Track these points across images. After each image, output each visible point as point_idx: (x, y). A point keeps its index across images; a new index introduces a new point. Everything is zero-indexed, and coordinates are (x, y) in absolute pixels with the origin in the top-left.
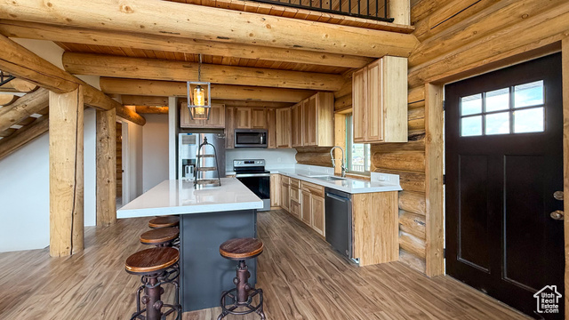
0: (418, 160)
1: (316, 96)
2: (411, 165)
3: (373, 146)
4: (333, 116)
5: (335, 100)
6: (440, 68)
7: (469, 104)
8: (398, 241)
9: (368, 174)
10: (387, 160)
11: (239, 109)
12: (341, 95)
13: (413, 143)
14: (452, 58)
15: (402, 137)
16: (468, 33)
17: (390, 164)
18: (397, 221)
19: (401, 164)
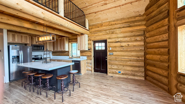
0: (90, 53)
1: (65, 38)
2: (89, 54)
3: (80, 51)
4: (69, 43)
5: (69, 39)
6: (93, 39)
7: (97, 44)
8: (86, 69)
9: (79, 57)
10: (84, 54)
11: (33, 37)
12: (71, 38)
13: (89, 50)
14: (95, 37)
15: (87, 49)
16: (97, 34)
17: (84, 55)
18: (86, 65)
19: (87, 54)
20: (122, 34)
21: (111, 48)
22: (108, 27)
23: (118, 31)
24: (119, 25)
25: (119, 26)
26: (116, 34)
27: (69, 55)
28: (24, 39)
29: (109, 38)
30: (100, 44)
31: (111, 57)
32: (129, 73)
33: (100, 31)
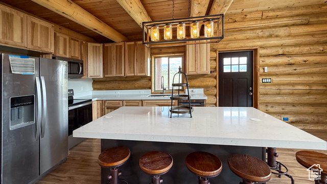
4: (151, 57)
7: (226, 61)
10: (196, 82)
13: (212, 74)
14: (225, 43)
17: (198, 84)
19: (204, 84)
20: (290, 38)
21: (266, 68)
22: (259, 22)
23: (282, 32)
24: (285, 19)
25: (285, 21)
26: (278, 39)
27: (150, 88)
28: (41, 36)
29: (262, 47)
30: (235, 60)
31: (266, 88)
32: (307, 120)
33: (241, 30)
